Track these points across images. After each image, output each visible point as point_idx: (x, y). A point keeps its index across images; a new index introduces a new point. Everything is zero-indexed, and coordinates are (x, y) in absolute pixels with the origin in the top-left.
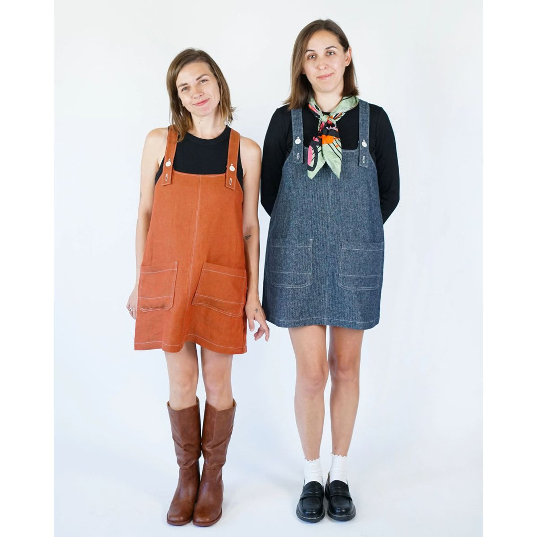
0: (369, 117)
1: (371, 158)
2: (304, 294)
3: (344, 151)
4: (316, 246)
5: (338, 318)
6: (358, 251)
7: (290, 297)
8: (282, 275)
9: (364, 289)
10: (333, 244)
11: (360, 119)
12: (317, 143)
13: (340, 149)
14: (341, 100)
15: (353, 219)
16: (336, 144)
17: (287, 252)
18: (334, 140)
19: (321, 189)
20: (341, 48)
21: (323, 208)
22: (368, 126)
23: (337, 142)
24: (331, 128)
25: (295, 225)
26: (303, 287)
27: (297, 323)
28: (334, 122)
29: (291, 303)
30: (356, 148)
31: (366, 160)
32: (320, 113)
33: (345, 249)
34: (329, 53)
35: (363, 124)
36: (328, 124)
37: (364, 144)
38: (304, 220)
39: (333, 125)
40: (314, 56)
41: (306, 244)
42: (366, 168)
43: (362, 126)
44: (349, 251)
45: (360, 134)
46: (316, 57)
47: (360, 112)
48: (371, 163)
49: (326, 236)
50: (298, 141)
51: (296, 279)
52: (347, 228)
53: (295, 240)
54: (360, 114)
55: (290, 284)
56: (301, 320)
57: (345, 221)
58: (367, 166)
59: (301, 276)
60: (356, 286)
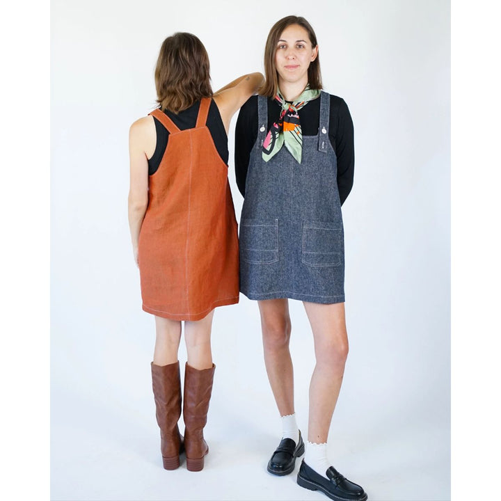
0: (329, 106)
1: (330, 144)
2: (272, 270)
3: (305, 137)
4: (282, 226)
5: (304, 293)
6: (319, 230)
7: (259, 272)
8: (252, 252)
9: (327, 265)
10: (296, 223)
11: (321, 108)
12: (276, 130)
13: (301, 137)
14: (304, 90)
16: (297, 131)
17: (256, 232)
18: (296, 128)
20: (310, 43)
21: (285, 190)
22: (329, 114)
23: (298, 129)
24: (292, 115)
25: (262, 206)
26: (271, 263)
27: (267, 296)
28: (296, 110)
29: (260, 278)
30: (316, 135)
31: (325, 146)
32: (282, 102)
33: (307, 228)
34: (299, 46)
35: (323, 112)
36: (289, 112)
37: (324, 131)
39: (294, 113)
40: (285, 47)
41: (272, 224)
43: (323, 114)
44: (311, 229)
45: (320, 121)
46: (286, 48)
48: (330, 149)
49: (289, 216)
50: (262, 129)
51: (264, 256)
52: (309, 208)
53: (262, 220)
54: (321, 104)
55: (259, 260)
56: (271, 293)
57: (306, 202)
58: (326, 152)
59: (269, 253)
60: (319, 262)
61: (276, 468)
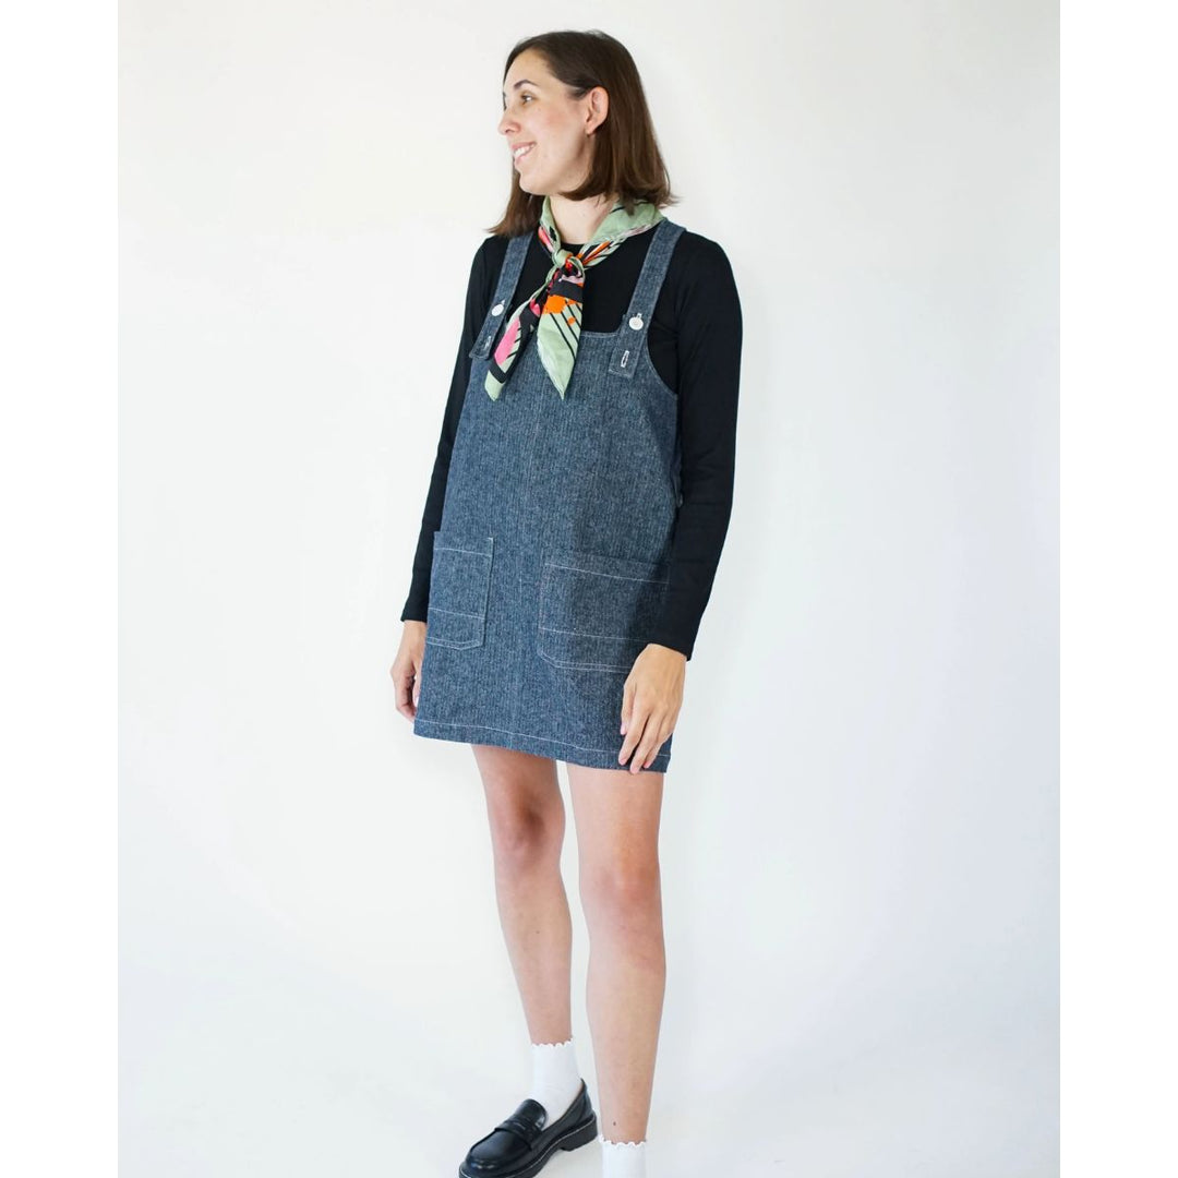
0: (668, 261)
2: (466, 665)
4: (501, 557)
5: (538, 734)
6: (586, 575)
10: (530, 553)
11: (645, 265)
13: (577, 330)
15: (580, 496)
16: (569, 316)
18: (566, 307)
19: (518, 421)
21: (517, 466)
23: (576, 310)
25: (466, 501)
26: (465, 648)
27: (442, 730)
28: (580, 265)
29: (435, 680)
30: (614, 331)
31: (632, 361)
32: (554, 246)
33: (553, 565)
35: (649, 276)
36: (566, 271)
37: (636, 323)
38: (481, 492)
41: (480, 548)
42: (626, 379)
43: (646, 281)
44: (562, 571)
45: (633, 299)
47: (650, 248)
48: (645, 370)
49: (518, 533)
50: (498, 310)
51: (453, 628)
53: (461, 535)
54: (648, 254)
55: (438, 636)
56: (455, 725)
57: (559, 500)
58: (629, 376)
59: (463, 621)
60: (576, 658)
61: (476, 1169)
